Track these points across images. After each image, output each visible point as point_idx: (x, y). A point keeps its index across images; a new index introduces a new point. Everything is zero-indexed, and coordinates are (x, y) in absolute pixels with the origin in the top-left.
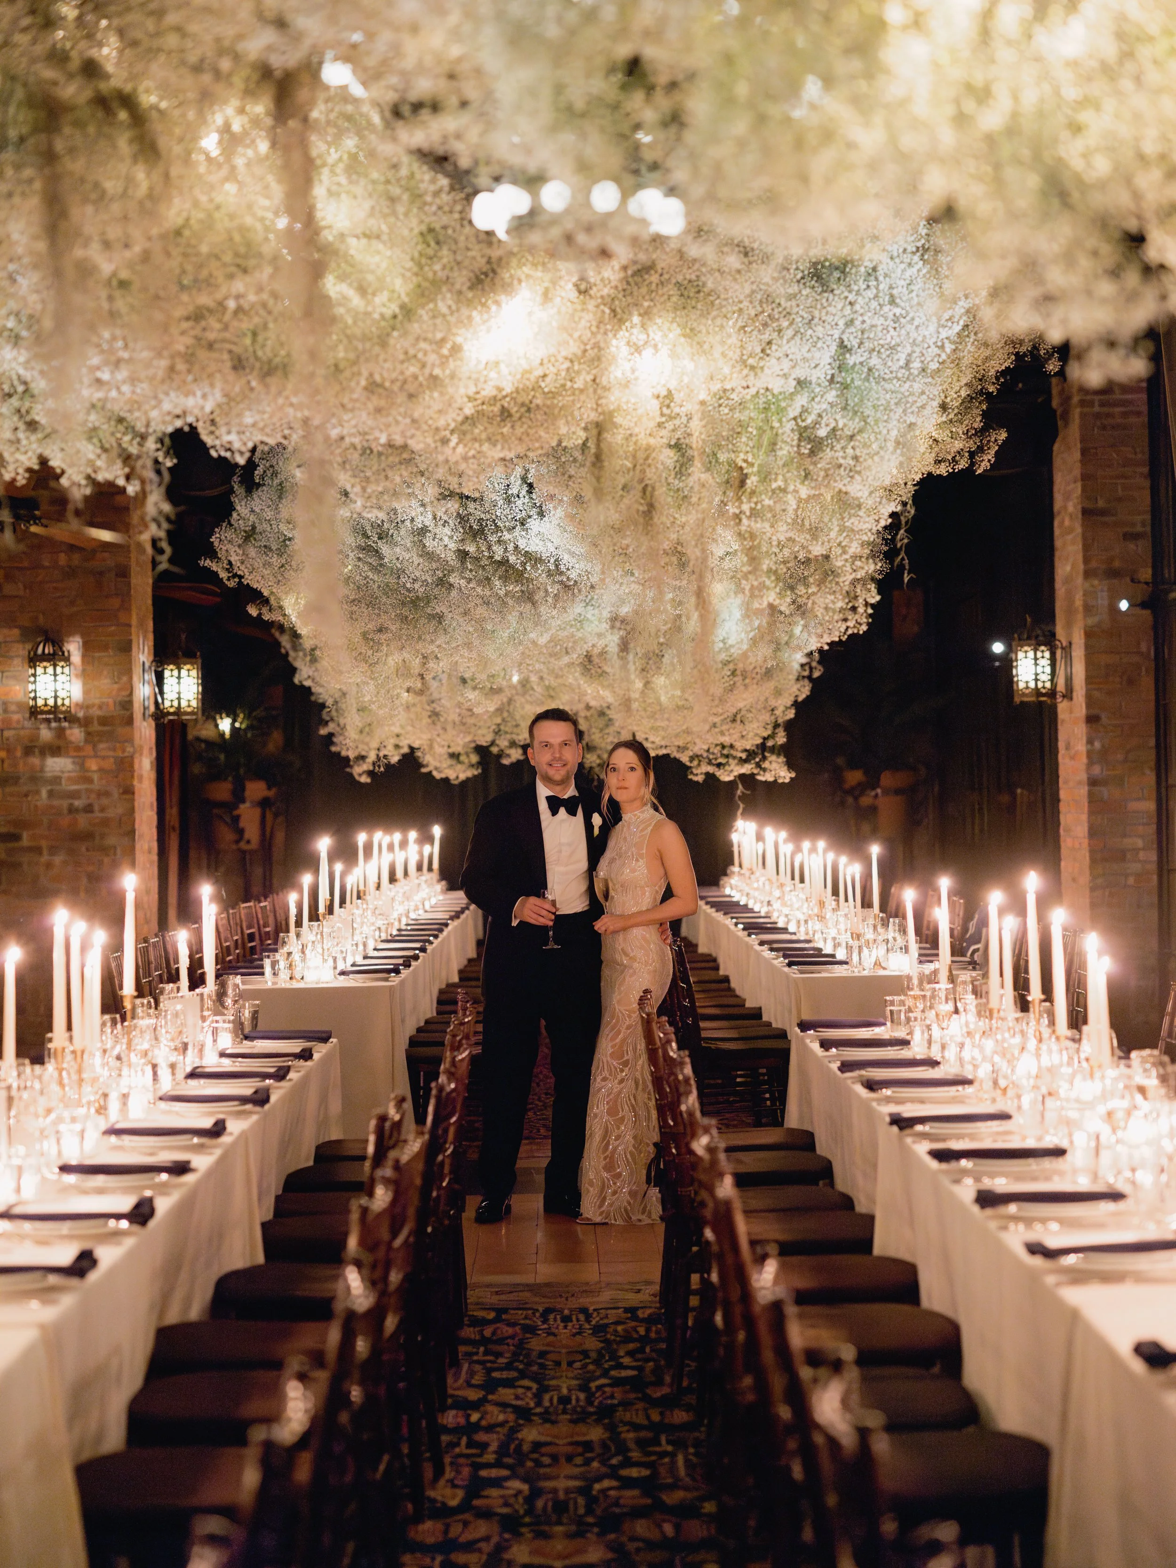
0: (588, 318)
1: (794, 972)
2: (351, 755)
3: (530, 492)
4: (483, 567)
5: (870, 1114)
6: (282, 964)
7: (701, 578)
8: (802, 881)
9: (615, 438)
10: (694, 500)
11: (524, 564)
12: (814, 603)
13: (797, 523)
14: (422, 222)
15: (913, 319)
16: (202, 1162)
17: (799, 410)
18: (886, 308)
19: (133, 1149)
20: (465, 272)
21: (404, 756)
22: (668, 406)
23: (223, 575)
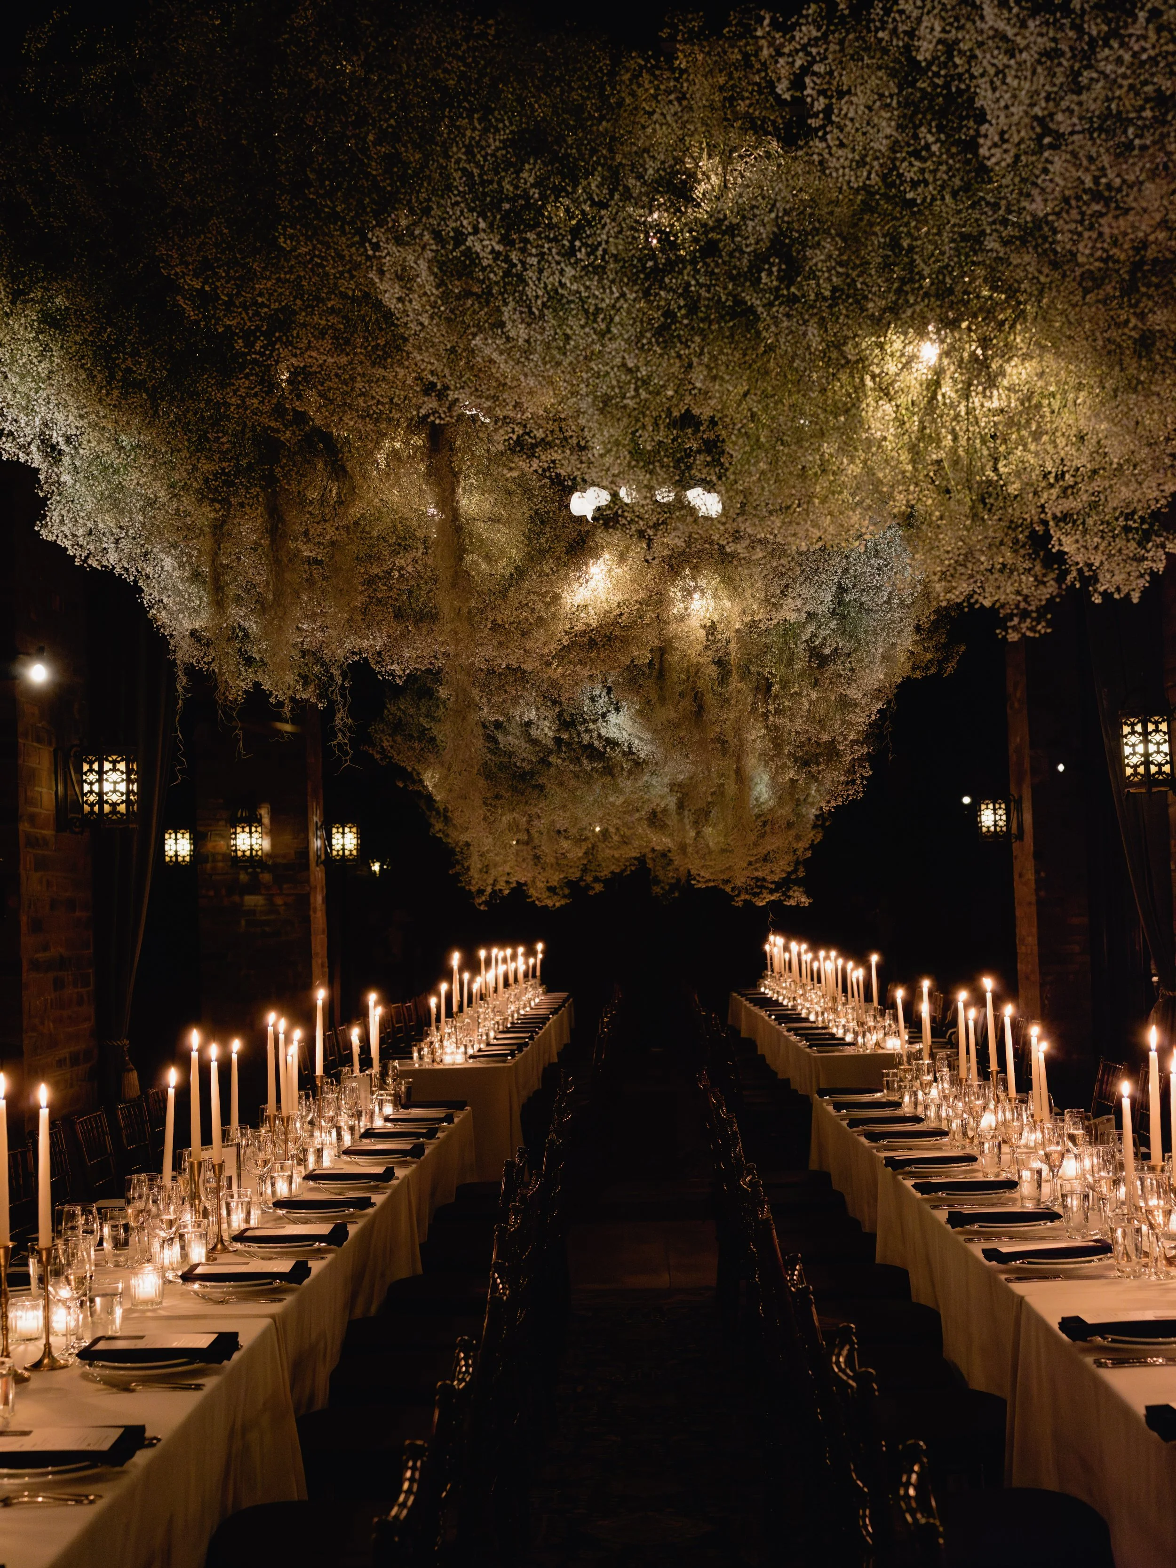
0: (651, 574)
1: (814, 1052)
2: (474, 889)
3: (608, 693)
4: (574, 750)
5: (872, 1159)
6: (426, 1051)
7: (739, 759)
8: (819, 981)
9: (673, 658)
10: (733, 702)
11: (605, 747)
12: (823, 777)
13: (810, 718)
14: (531, 509)
15: (892, 568)
16: (378, 1199)
17: (809, 635)
18: (872, 561)
19: (327, 1190)
20: (562, 544)
21: (513, 889)
22: (713, 634)
23: (378, 756)
